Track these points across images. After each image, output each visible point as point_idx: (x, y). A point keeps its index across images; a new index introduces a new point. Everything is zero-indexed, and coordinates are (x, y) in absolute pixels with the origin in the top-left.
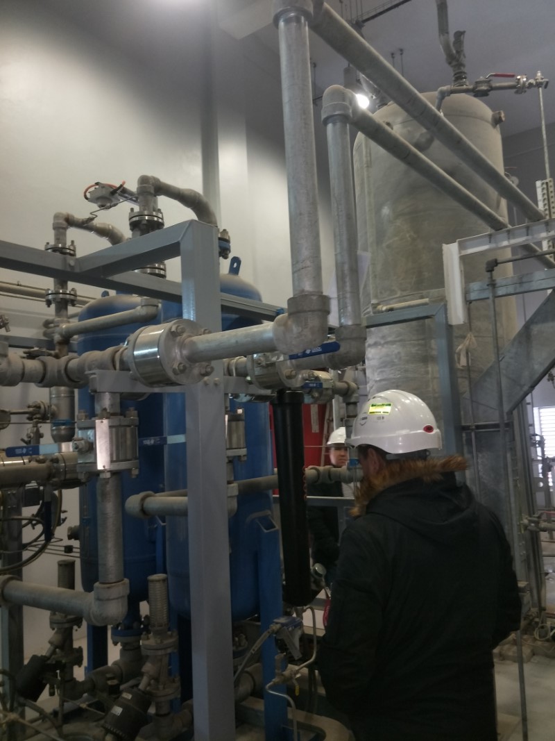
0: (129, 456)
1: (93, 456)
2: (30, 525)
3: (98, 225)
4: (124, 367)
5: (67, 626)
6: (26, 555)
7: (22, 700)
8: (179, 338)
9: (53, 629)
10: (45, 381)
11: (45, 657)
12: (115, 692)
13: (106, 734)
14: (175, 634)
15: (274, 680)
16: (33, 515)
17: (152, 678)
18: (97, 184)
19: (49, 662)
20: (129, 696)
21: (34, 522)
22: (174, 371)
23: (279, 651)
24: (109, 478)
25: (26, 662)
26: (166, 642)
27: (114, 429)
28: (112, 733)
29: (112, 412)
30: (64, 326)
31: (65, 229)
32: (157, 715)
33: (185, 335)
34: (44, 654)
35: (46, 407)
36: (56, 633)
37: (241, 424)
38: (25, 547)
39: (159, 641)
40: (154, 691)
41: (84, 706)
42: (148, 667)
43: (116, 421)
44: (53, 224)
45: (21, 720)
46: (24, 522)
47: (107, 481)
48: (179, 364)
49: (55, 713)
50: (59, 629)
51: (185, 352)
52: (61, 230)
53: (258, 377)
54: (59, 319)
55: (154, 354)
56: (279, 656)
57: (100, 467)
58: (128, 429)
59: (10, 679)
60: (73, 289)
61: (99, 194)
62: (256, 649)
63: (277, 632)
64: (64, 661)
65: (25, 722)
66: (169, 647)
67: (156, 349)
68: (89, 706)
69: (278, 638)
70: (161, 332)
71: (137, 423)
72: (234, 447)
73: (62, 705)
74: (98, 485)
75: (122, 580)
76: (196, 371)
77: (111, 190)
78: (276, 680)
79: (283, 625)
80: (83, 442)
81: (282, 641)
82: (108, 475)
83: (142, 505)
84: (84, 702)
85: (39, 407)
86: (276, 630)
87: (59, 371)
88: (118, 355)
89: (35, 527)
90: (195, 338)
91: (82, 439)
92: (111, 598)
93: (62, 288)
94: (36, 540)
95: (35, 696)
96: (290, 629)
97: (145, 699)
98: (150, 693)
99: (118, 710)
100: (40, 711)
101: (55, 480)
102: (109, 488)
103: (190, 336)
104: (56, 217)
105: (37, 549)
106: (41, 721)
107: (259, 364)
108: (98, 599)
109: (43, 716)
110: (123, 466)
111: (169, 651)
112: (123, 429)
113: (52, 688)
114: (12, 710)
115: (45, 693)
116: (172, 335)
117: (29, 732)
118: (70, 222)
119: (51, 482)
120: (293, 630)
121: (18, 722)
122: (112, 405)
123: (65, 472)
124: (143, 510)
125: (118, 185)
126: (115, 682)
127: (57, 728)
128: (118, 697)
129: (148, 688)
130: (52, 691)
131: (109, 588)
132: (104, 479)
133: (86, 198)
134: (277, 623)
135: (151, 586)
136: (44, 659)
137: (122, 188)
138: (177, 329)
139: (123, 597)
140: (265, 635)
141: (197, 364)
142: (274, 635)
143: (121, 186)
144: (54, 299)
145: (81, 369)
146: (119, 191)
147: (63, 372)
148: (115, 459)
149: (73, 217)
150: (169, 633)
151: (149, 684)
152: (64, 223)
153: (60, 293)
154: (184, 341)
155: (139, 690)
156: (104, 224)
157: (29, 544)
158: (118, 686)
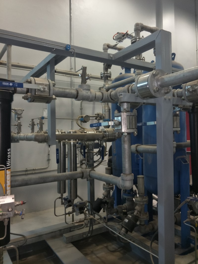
0: (134, 127)
1: (120, 126)
2: (96, 155)
3: (119, 47)
4: (133, 92)
5: (108, 190)
6: (95, 164)
7: (94, 212)
8: (156, 77)
9: (104, 190)
10: (103, 100)
11: (102, 199)
12: (126, 214)
13: (122, 228)
14: (147, 197)
15: (187, 220)
16: (97, 152)
17: (138, 211)
18: (118, 33)
19: (103, 201)
20: (131, 216)
21: (97, 154)
22: (154, 91)
23: (189, 209)
24: (126, 135)
25: (95, 200)
26: (144, 200)
27: (128, 117)
28: (124, 228)
29: (127, 110)
30: (107, 86)
31: (107, 49)
32: (140, 224)
33: (159, 76)
34: (101, 198)
35: (101, 115)
36: (105, 191)
37: (178, 118)
38: (95, 162)
39: (141, 199)
40: (139, 216)
41: (115, 217)
42: (137, 207)
43: (129, 114)
44: (103, 48)
45: (94, 218)
46: (94, 154)
47: (126, 136)
48: (156, 88)
49: (105, 218)
50: (106, 190)
51: (159, 83)
52: (106, 50)
53: (187, 97)
54: (105, 83)
55: (146, 85)
56: (189, 211)
57: (123, 131)
58: (133, 117)
59: (91, 205)
60: (110, 72)
61: (119, 37)
62: (180, 207)
63: (189, 202)
64: (108, 201)
65: (95, 219)
66: (145, 202)
67: (147, 83)
68: (116, 217)
69: (189, 204)
70: (148, 76)
71: (137, 115)
72: (175, 127)
73: (107, 216)
74: (122, 138)
75: (131, 174)
76: (163, 91)
77: (123, 35)
78: (188, 220)
79: (191, 200)
80: (117, 121)
81: (191, 206)
82: (126, 134)
83: (136, 149)
84: (114, 216)
85: (99, 115)
86: (188, 201)
87: (108, 96)
88: (130, 88)
89: (98, 156)
90: (163, 77)
91: (117, 120)
92: (127, 180)
93: (106, 71)
94: (98, 160)
95: (99, 211)
96: (194, 202)
97: (136, 218)
98: (138, 217)
99: (127, 220)
100: (100, 217)
101: (105, 138)
102: (126, 139)
103: (161, 76)
104: (104, 45)
105: (98, 163)
106: (100, 220)
107: (189, 91)
108: (123, 180)
109: (101, 218)
110: (131, 131)
111: (145, 203)
112: (131, 116)
113: (104, 209)
114: (91, 215)
115: (102, 211)
116: (154, 75)
117: (96, 222)
118: (109, 47)
119: (104, 139)
120: (195, 202)
121: (93, 219)
122: (127, 108)
123: (108, 136)
124: (137, 150)
125: (125, 33)
126: (125, 211)
127: (105, 223)
128: (127, 216)
129: (137, 215)
130: (104, 210)
131: (126, 176)
132: (125, 135)
133: (114, 39)
134: (189, 199)
135: (138, 179)
136: (101, 199)
137: (127, 34)
138: (156, 73)
139: (132, 180)
140: (184, 203)
141: (164, 88)
142: (187, 203)
143: (127, 32)
144: (104, 76)
145: (116, 94)
146: (126, 35)
147: (109, 96)
148: (128, 128)
149: (110, 45)
150: (145, 197)
151: (137, 213)
152: (107, 47)
153: (106, 74)
154: (158, 79)
155: (134, 215)
156: (121, 47)
157: (96, 161)
158: (126, 212)
